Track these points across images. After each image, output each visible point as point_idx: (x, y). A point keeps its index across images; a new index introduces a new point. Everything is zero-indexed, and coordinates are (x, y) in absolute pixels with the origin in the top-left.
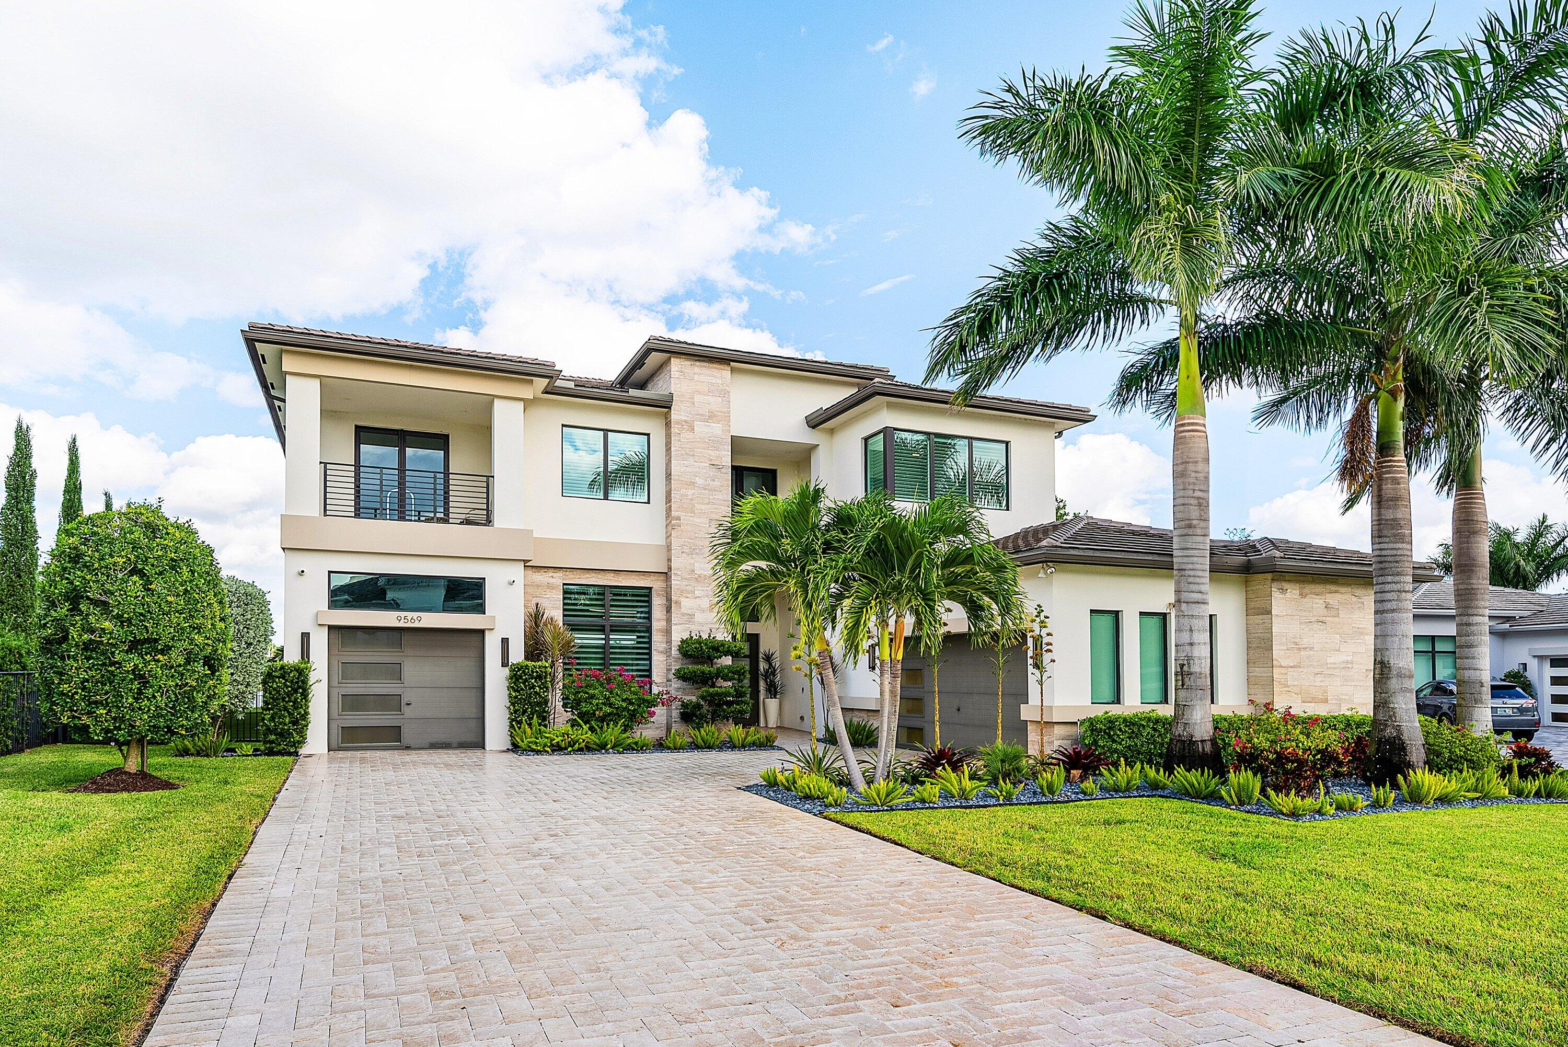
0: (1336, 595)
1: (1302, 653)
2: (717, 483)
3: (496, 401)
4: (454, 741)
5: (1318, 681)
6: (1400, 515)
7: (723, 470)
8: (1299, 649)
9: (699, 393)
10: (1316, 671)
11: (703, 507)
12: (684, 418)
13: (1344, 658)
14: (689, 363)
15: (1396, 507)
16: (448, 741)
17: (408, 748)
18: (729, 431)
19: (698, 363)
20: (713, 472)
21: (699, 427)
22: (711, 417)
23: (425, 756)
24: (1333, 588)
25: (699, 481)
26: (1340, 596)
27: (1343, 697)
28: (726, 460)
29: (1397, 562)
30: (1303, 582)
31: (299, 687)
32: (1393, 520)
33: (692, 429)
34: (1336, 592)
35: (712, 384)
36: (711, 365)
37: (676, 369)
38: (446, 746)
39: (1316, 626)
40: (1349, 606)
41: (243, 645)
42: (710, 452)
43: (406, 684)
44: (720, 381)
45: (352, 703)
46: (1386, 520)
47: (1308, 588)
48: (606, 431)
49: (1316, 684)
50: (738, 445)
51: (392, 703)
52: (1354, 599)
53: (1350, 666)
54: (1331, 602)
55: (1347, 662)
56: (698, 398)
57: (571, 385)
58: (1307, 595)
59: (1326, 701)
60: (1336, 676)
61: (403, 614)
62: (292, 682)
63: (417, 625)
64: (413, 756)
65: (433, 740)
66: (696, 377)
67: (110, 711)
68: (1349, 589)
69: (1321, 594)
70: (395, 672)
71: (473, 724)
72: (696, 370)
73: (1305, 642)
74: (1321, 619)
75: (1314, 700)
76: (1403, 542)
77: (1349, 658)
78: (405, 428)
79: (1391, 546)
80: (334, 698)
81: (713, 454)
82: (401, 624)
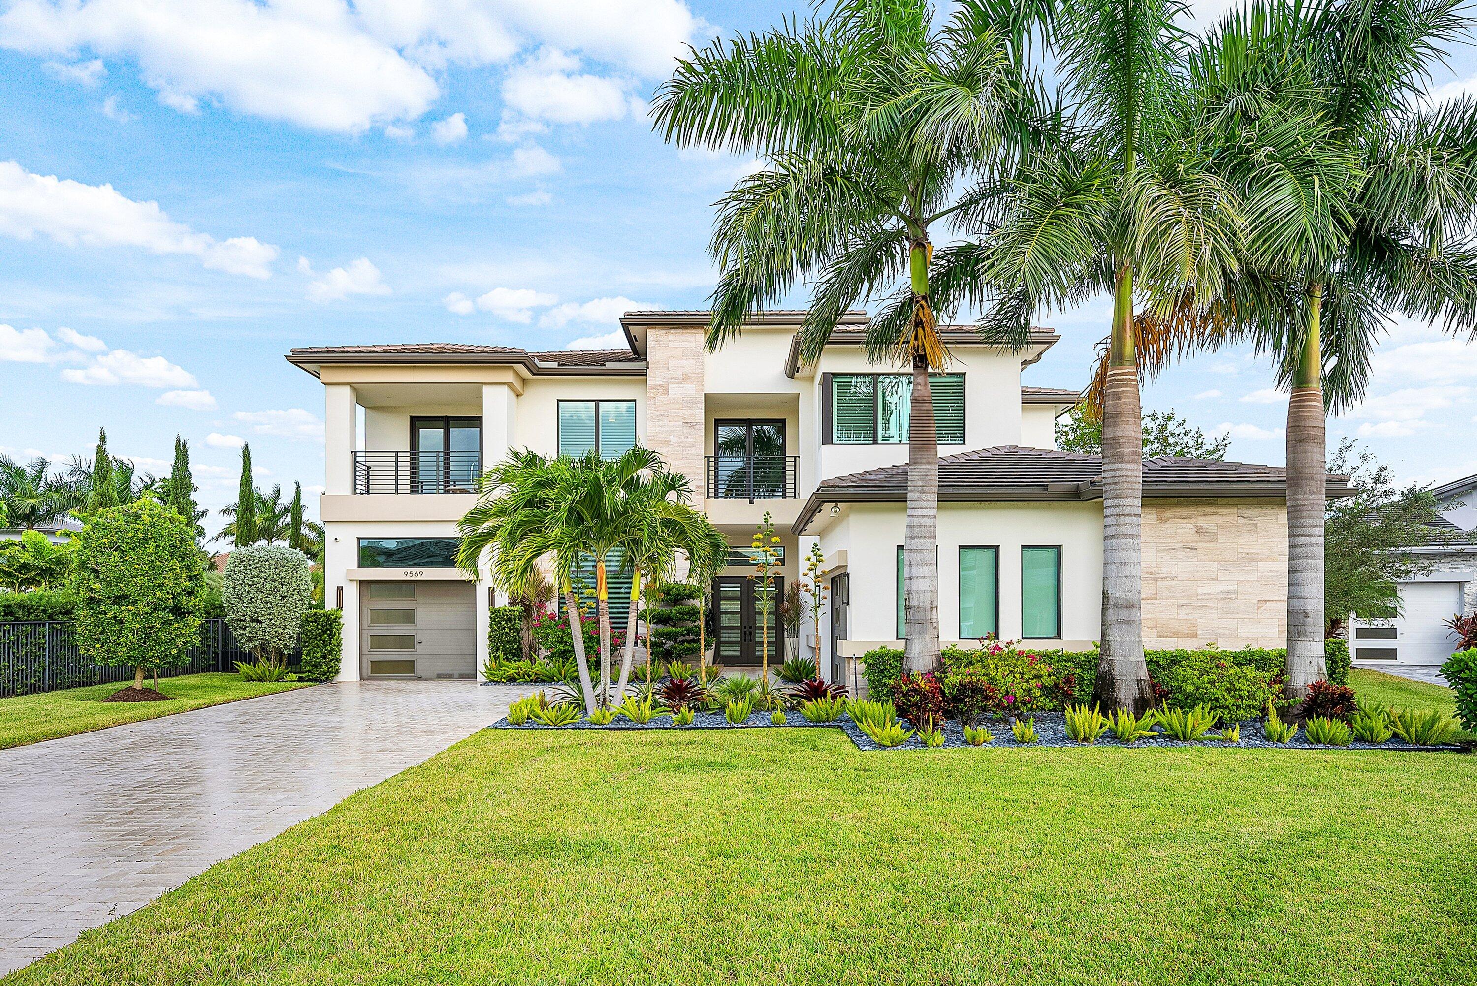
0: (1214, 517)
1: (1159, 583)
2: (690, 440)
3: (484, 387)
4: (456, 673)
5: (1183, 614)
6: (1119, 434)
7: (697, 427)
8: (1156, 579)
9: (674, 358)
10: (1180, 602)
11: (677, 462)
12: (658, 383)
13: (1223, 587)
14: (664, 332)
15: (1115, 424)
16: (451, 673)
17: (420, 678)
18: (703, 390)
19: (672, 331)
20: (686, 430)
21: (674, 390)
22: (686, 378)
23: (431, 684)
24: (1209, 510)
25: (673, 439)
26: (1220, 518)
27: (1220, 631)
28: (699, 415)
29: (1115, 484)
30: (1164, 505)
31: (328, 629)
32: (1113, 438)
33: (667, 392)
34: (1213, 514)
35: (686, 348)
36: (686, 331)
37: (652, 338)
38: (449, 677)
39: (1181, 553)
40: (1233, 529)
41: (278, 597)
42: (684, 411)
43: (419, 627)
44: (693, 345)
45: (379, 641)
46: (1107, 439)
47: (1169, 513)
48: (597, 402)
49: (1180, 617)
50: (710, 401)
51: (407, 641)
52: (1241, 521)
53: (1234, 596)
54: (1205, 526)
55: (1229, 592)
56: (672, 363)
57: (554, 365)
58: (1168, 519)
59: (1195, 636)
60: (1211, 608)
61: (408, 570)
62: (322, 625)
63: (419, 578)
64: (422, 685)
65: (440, 672)
66: (671, 344)
67: (103, 645)
68: (1234, 510)
69: (1191, 517)
70: (408, 617)
71: (470, 659)
72: (671, 337)
73: (1164, 571)
74: (1188, 545)
75: (1175, 635)
76: (1121, 462)
77: (1232, 588)
78: (448, 415)
79: (1110, 466)
80: (365, 639)
81: (686, 412)
82: (408, 578)
